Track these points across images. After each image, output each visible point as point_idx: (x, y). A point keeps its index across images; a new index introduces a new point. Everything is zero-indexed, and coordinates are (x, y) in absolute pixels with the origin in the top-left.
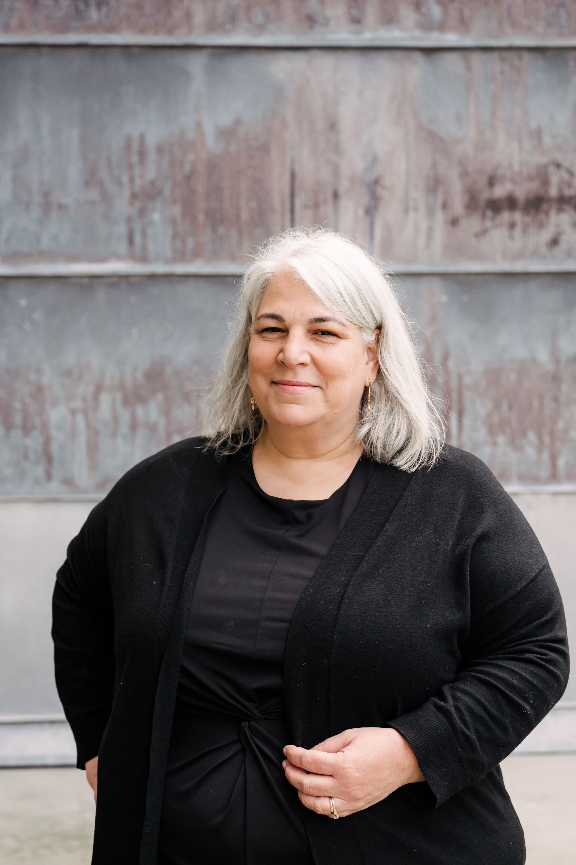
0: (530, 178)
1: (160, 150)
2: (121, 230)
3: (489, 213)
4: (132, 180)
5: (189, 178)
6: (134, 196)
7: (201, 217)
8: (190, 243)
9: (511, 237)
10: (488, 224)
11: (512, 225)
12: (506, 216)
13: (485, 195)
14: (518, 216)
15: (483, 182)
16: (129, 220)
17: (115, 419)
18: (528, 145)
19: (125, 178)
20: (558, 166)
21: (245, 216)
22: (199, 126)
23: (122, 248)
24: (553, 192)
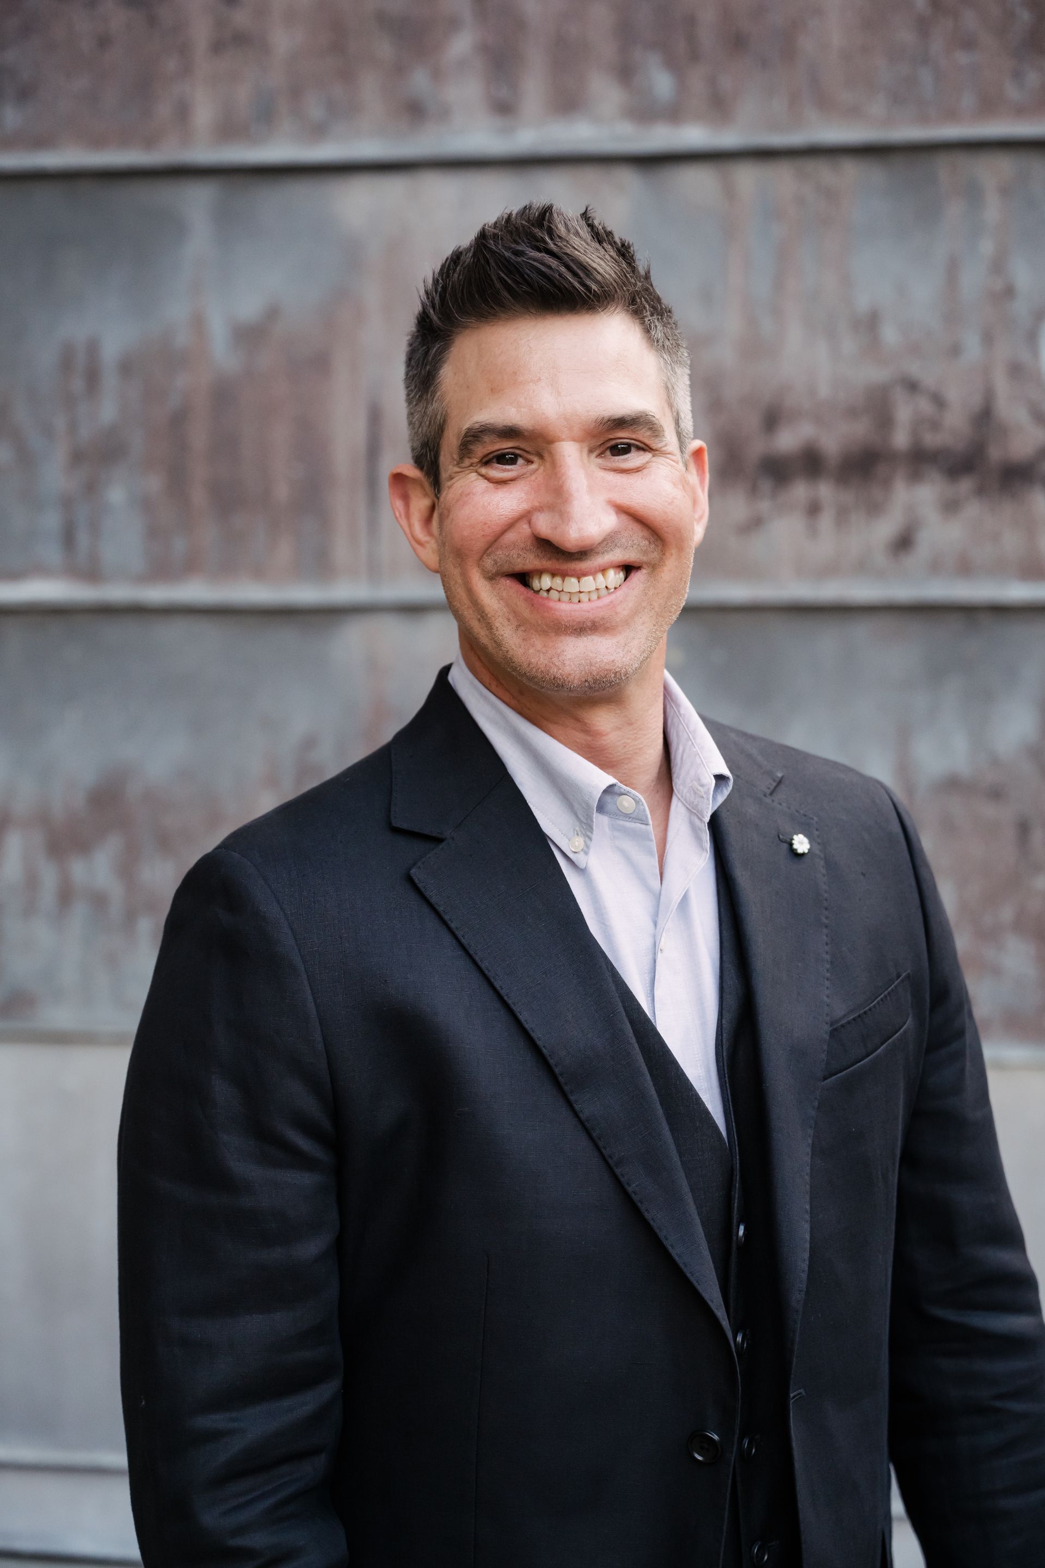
0: (852, 412)
1: (126, 367)
2: (51, 520)
3: (766, 485)
4: (73, 427)
5: (179, 420)
6: (77, 457)
7: (199, 496)
8: (180, 545)
9: (813, 532)
10: (764, 506)
11: (814, 509)
12: (800, 491)
13: (757, 448)
14: (825, 491)
15: (752, 422)
16: (67, 503)
17: (32, 882)
18: (849, 345)
19: (60, 423)
20: (912, 386)
21: (282, 492)
22: (198, 323)
23: (52, 553)
24: (901, 439)
